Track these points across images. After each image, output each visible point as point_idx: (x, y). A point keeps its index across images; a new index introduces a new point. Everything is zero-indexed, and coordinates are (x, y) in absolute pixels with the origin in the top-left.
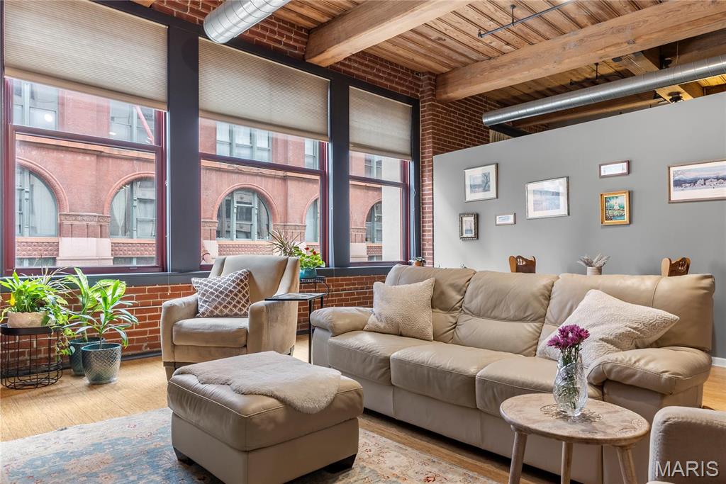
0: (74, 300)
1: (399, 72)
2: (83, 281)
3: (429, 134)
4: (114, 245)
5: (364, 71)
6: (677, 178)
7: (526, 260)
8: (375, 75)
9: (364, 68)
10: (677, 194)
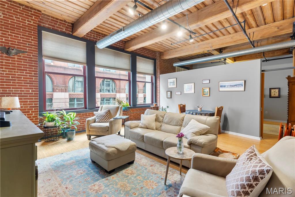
0: (62, 118)
1: (150, 52)
2: (64, 112)
3: (159, 68)
4: (70, 94)
5: (141, 52)
6: (221, 85)
7: (183, 105)
8: (144, 53)
9: (141, 51)
10: (221, 89)
